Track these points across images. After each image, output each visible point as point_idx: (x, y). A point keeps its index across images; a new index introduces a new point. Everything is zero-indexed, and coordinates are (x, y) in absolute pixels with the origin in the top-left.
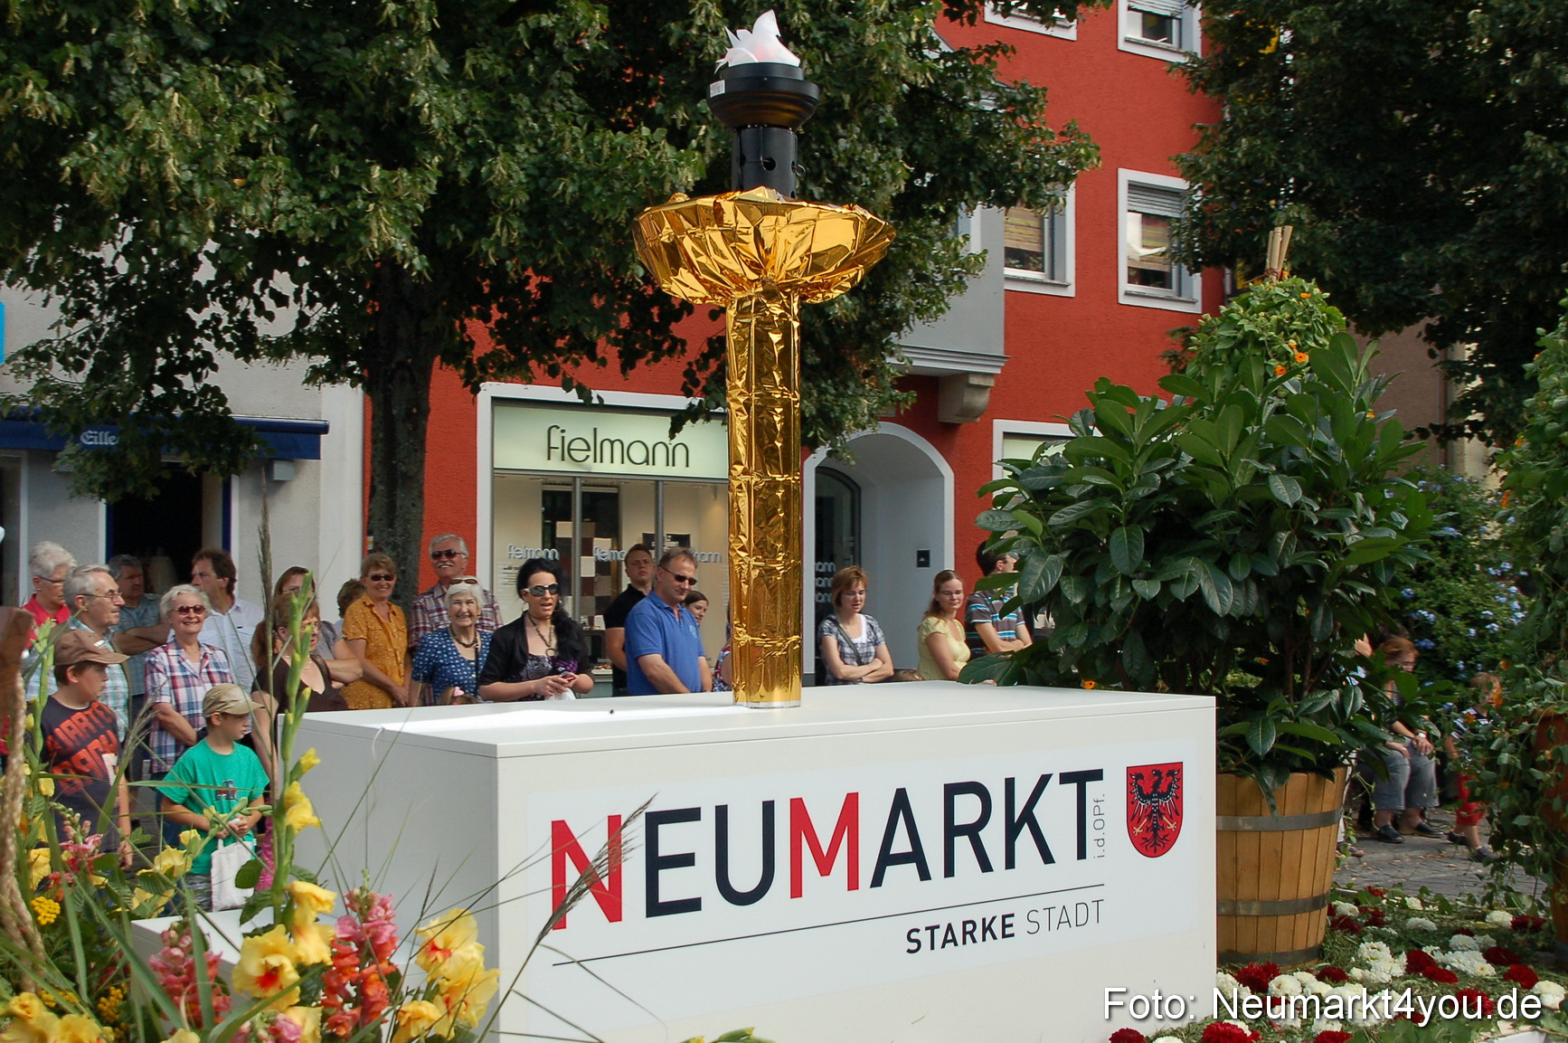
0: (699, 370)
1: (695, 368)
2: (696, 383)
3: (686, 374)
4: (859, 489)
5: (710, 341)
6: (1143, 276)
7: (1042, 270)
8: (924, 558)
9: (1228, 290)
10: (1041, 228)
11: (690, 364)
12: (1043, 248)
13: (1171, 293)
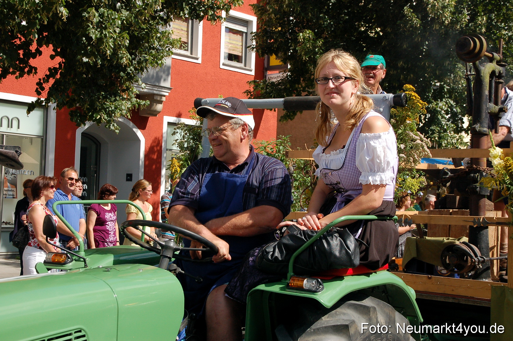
0: (44, 82)
1: (42, 81)
2: (43, 89)
3: (37, 84)
4: (100, 144)
5: (50, 69)
6: (231, 57)
7: (187, 50)
8: (129, 177)
9: (266, 66)
10: (188, 31)
11: (40, 79)
12: (188, 40)
13: (242, 65)
